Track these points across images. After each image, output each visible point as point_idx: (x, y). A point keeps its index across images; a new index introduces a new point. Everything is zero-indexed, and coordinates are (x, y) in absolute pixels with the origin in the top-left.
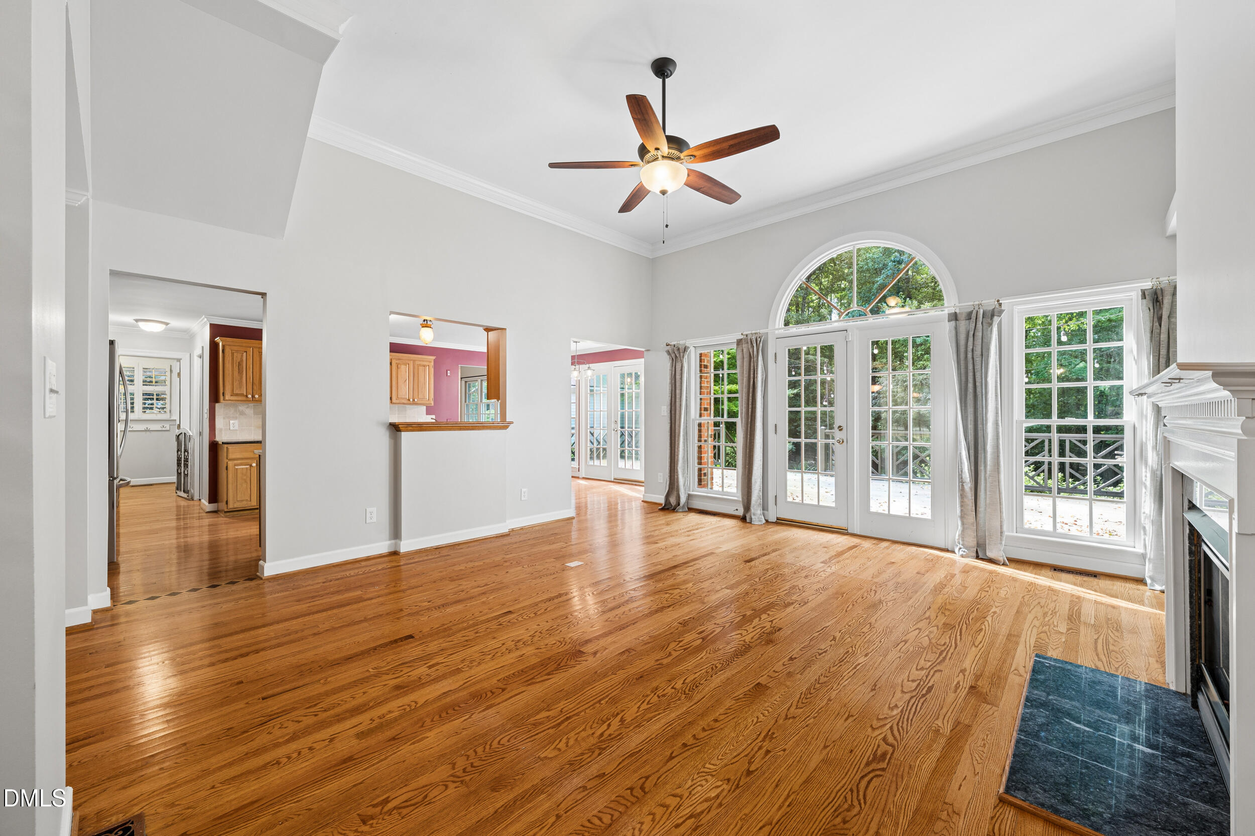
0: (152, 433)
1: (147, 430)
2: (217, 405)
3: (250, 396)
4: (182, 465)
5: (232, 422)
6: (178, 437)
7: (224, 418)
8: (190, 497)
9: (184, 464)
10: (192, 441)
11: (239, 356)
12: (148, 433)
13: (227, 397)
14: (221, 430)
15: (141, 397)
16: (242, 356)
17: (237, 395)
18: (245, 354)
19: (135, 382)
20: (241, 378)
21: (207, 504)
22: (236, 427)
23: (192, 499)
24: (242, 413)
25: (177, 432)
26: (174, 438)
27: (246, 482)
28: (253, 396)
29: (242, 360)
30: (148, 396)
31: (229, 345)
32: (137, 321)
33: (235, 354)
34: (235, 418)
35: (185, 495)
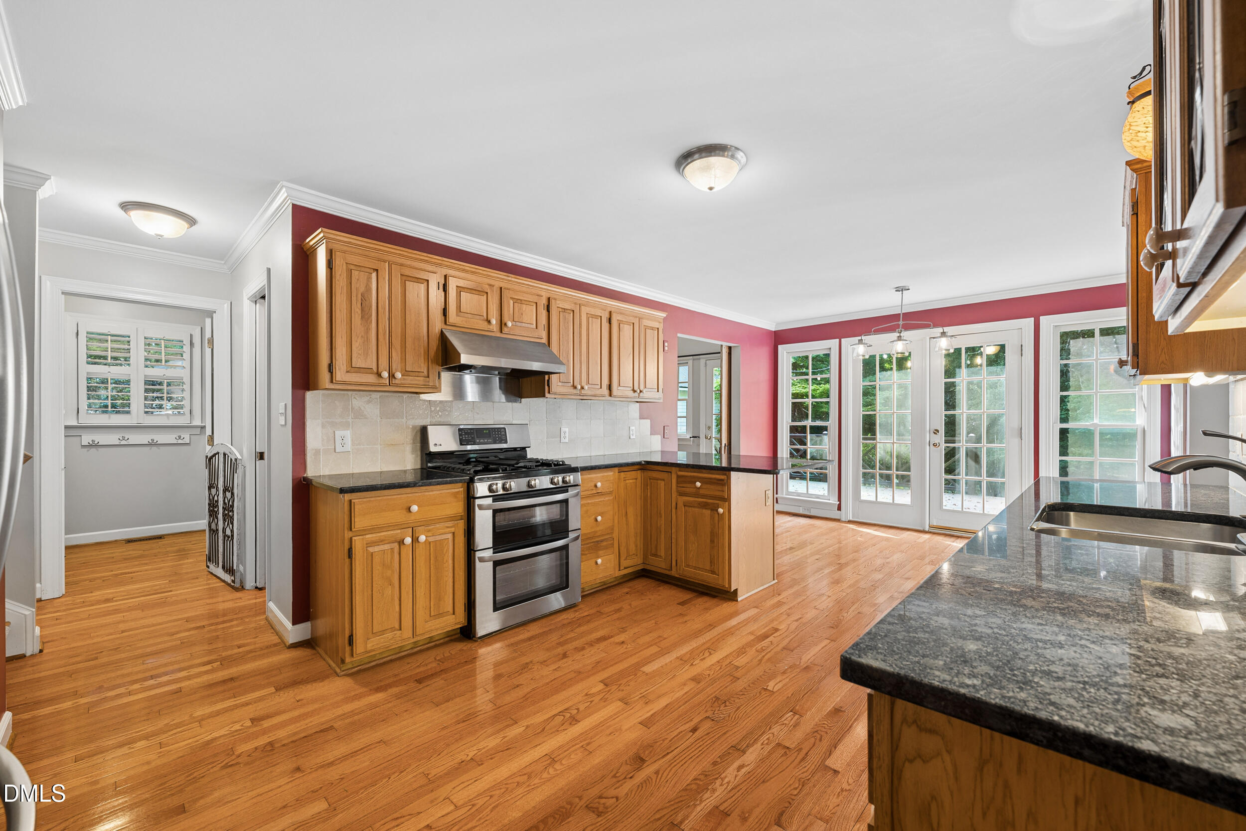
0: (162, 448)
1: (152, 444)
2: (310, 395)
3: (385, 374)
4: (220, 516)
5: (339, 433)
6: (210, 459)
7: (323, 426)
8: (237, 585)
9: (224, 515)
10: (240, 470)
11: (363, 276)
12: (154, 448)
13: (340, 375)
14: (317, 452)
15: (142, 387)
16: (369, 279)
17: (359, 370)
18: (374, 275)
19: (132, 361)
20: (367, 331)
21: (288, 624)
22: (349, 447)
23: (242, 588)
24: (359, 415)
25: (209, 450)
26: (203, 462)
27: (391, 584)
28: (392, 376)
29: (368, 289)
30: (152, 385)
31: (344, 252)
32: (126, 206)
33: (355, 274)
34: (346, 426)
35: (228, 578)
